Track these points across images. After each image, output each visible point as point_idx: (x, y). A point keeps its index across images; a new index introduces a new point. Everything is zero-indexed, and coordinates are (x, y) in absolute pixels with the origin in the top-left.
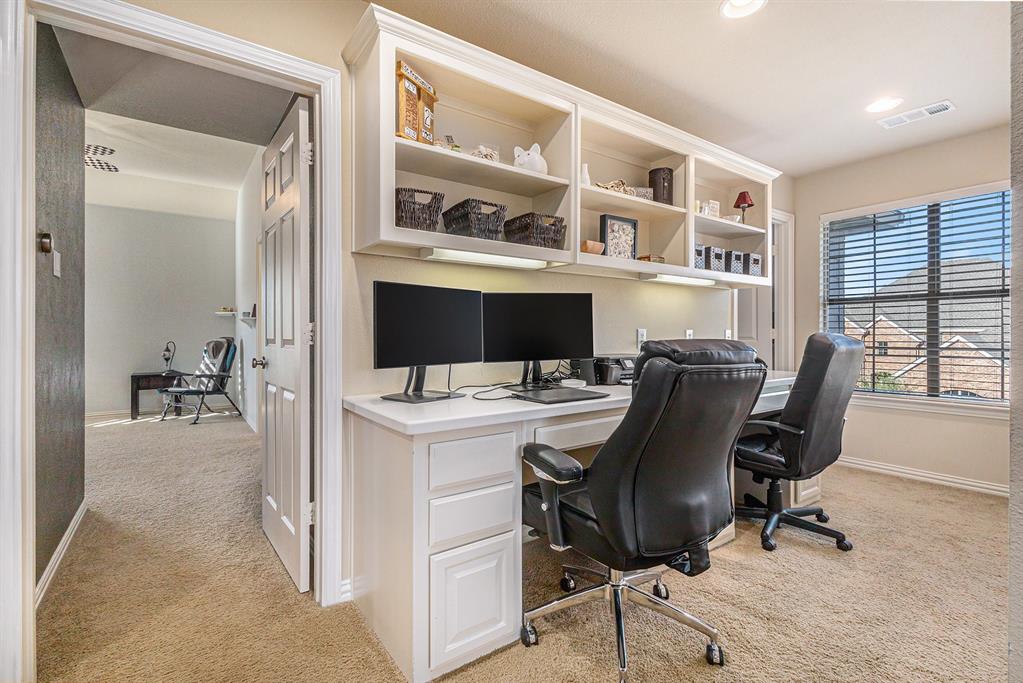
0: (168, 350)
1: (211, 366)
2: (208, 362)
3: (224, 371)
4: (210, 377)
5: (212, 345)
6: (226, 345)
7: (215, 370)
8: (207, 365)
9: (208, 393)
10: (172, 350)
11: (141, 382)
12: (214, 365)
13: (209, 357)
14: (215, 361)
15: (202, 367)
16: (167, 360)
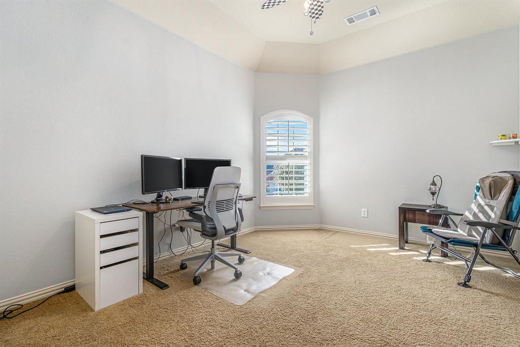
0: (434, 184)
1: (486, 208)
2: (482, 203)
3: (507, 219)
4: (487, 226)
5: (487, 182)
6: (511, 182)
7: (493, 216)
8: (479, 205)
9: (485, 246)
10: (438, 184)
11: (407, 214)
12: (492, 208)
13: (484, 196)
14: (493, 203)
15: (474, 207)
16: (433, 194)
